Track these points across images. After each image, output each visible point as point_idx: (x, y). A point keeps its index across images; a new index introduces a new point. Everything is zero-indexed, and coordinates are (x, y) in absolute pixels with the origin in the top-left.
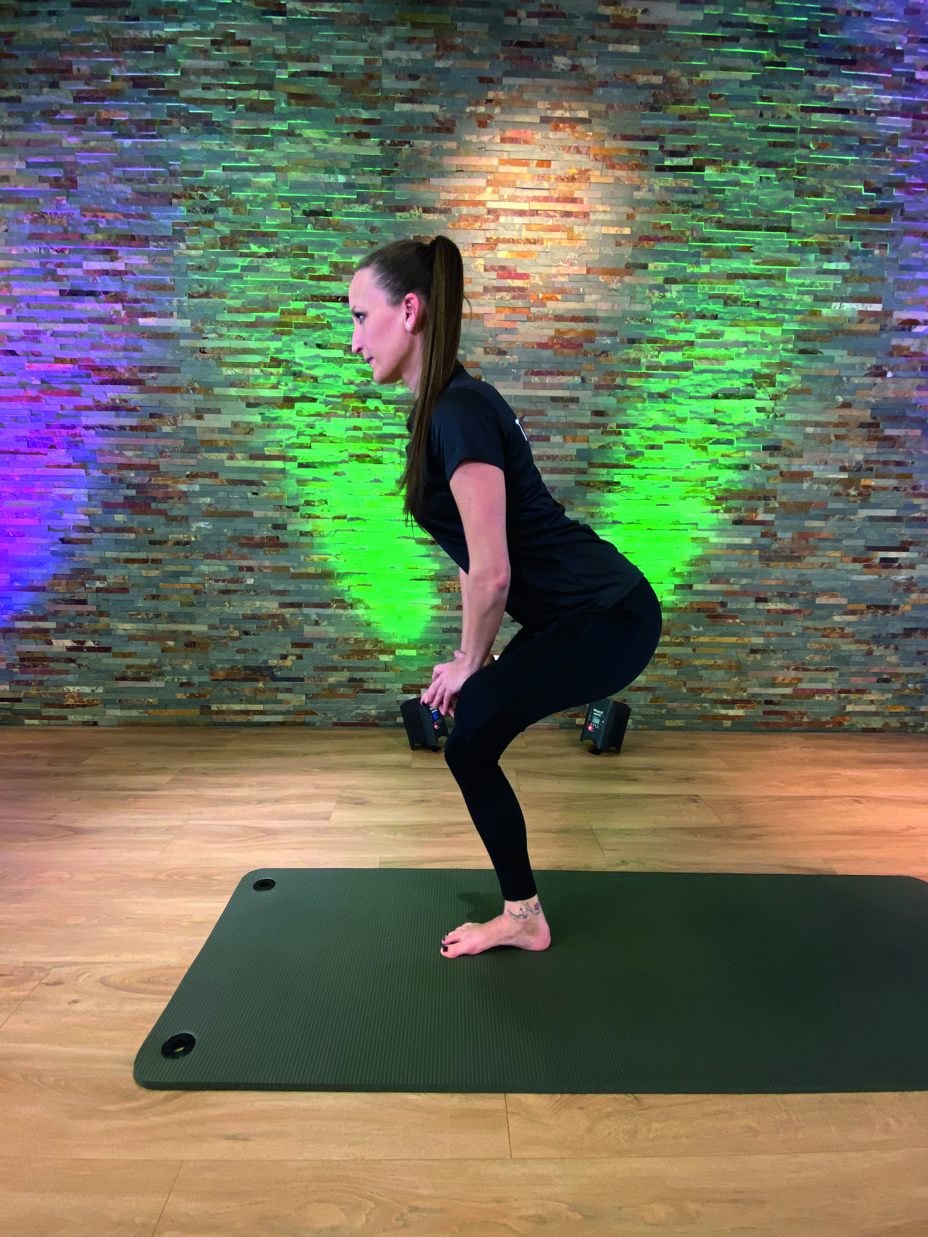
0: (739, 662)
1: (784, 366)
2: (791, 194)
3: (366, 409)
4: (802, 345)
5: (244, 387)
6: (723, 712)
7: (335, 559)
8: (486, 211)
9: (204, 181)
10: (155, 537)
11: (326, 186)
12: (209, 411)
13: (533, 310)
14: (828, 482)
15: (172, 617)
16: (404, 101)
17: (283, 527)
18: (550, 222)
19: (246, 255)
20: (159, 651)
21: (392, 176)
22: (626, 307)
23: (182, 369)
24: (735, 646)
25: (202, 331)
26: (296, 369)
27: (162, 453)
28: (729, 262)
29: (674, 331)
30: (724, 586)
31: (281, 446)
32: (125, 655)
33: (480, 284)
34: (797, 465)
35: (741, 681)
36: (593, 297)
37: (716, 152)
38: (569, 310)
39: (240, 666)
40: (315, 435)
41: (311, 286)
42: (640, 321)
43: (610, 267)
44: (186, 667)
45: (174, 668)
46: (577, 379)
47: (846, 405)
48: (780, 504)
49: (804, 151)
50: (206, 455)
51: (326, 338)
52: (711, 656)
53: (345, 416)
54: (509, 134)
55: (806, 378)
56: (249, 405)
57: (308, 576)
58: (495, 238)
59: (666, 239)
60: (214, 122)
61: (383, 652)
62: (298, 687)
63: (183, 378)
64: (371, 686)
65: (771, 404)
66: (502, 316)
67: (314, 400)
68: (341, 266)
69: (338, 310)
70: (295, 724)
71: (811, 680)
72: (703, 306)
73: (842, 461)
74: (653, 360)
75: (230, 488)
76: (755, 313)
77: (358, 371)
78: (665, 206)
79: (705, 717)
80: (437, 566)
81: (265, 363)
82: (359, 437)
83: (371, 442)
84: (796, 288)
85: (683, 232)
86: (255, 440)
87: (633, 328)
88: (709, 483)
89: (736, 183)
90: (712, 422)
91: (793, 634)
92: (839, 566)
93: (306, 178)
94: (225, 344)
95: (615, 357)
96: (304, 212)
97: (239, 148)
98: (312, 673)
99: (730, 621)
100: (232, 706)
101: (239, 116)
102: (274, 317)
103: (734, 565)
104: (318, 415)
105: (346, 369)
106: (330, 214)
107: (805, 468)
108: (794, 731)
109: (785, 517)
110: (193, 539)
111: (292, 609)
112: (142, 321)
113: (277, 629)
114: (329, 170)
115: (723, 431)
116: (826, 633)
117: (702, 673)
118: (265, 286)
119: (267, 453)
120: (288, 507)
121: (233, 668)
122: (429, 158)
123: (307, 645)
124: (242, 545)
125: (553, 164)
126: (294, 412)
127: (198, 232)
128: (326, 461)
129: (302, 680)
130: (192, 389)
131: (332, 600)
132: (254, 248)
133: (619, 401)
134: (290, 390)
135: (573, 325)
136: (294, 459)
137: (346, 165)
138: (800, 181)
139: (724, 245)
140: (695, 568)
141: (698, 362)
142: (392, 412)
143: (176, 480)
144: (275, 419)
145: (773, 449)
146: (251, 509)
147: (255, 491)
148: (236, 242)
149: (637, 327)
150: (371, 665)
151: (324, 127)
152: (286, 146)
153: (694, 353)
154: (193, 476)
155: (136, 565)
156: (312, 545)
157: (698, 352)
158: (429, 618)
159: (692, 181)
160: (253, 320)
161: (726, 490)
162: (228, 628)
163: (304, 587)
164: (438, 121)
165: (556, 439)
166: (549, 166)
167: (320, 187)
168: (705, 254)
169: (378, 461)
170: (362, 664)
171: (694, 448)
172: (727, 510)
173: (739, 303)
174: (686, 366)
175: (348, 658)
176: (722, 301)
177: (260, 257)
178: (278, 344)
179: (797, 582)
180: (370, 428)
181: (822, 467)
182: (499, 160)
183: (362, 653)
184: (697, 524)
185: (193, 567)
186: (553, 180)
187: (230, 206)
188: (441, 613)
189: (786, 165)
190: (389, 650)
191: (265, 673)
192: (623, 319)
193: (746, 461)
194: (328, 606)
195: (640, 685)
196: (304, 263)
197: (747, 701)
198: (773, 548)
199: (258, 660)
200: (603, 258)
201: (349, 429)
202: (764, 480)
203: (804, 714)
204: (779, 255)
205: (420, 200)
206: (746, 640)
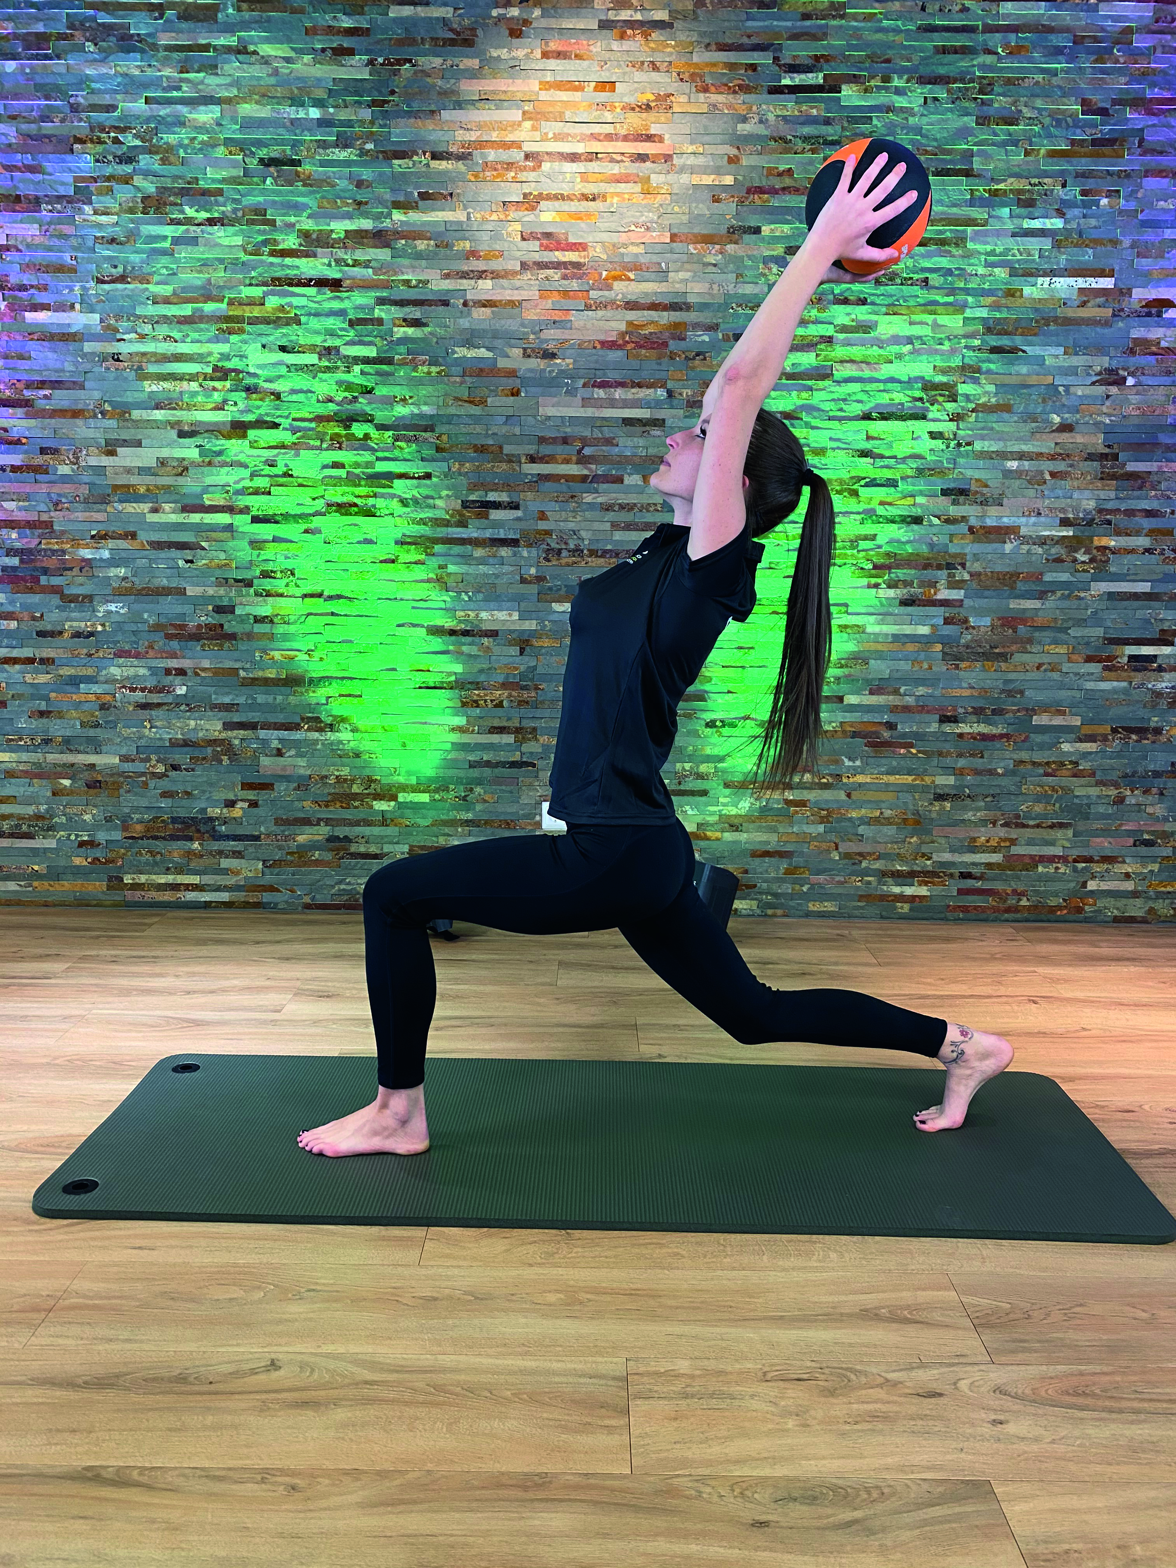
0: (918, 813)
2: (970, 121)
3: (351, 437)
4: (994, 341)
5: (175, 409)
6: (897, 890)
7: (306, 657)
8: (522, 155)
9: (120, 119)
10: (45, 625)
11: (292, 124)
12: (125, 443)
13: (593, 294)
14: (1043, 541)
15: (68, 744)
17: (230, 609)
18: (616, 169)
19: (178, 223)
20: (49, 794)
21: (387, 107)
22: (730, 289)
23: (87, 385)
24: (910, 789)
25: (116, 330)
26: (249, 381)
27: (57, 505)
30: (891, 697)
31: (227, 492)
33: (516, 259)
34: (994, 517)
35: (922, 843)
36: (682, 275)
37: (858, 64)
38: (646, 294)
39: (165, 817)
40: (276, 476)
41: (272, 264)
43: (704, 232)
44: (87, 817)
45: (69, 819)
46: (661, 393)
47: (1066, 428)
48: (971, 575)
49: (988, 59)
50: (119, 506)
51: (294, 338)
52: (877, 804)
53: (320, 448)
54: (554, 46)
55: (1002, 388)
56: (182, 434)
57: (266, 682)
58: (536, 193)
59: (785, 190)
60: (132, 36)
61: (378, 797)
62: (251, 850)
63: (88, 398)
64: (362, 849)
65: (952, 426)
66: (549, 304)
67: (276, 426)
68: (314, 236)
69: (310, 298)
70: (247, 905)
71: (1031, 842)
73: (1063, 510)
75: (153, 554)
76: (922, 294)
77: (339, 383)
78: (782, 143)
79: (869, 899)
80: (459, 668)
81: (205, 375)
82: (340, 478)
83: (359, 485)
84: (983, 258)
86: (189, 484)
88: (863, 545)
89: (889, 109)
90: (864, 454)
91: (1000, 771)
92: (1066, 667)
93: (264, 112)
94: (149, 347)
96: (261, 160)
97: (168, 72)
98: (273, 828)
99: (902, 751)
100: (154, 877)
101: (168, 27)
102: (219, 309)
103: (905, 666)
104: (283, 446)
105: (321, 380)
106: (298, 163)
107: (1006, 521)
108: (1007, 921)
109: (978, 595)
110: (100, 628)
111: (242, 732)
112: (30, 316)
113: (220, 762)
114: (297, 102)
115: (882, 467)
116: (1049, 769)
117: (861, 830)
118: (205, 264)
119: (208, 503)
120: (237, 581)
121: (154, 820)
122: (439, 82)
123: (266, 786)
124: (169, 637)
125: (619, 87)
126: (247, 443)
127: (111, 190)
128: (293, 513)
129: (257, 838)
130: (101, 413)
131: (302, 719)
132: (190, 212)
134: (242, 412)
135: (653, 315)
136: (245, 510)
137: (321, 94)
138: (983, 103)
140: (846, 671)
141: (837, 366)
142: (390, 441)
143: (76, 543)
144: (220, 453)
145: (957, 493)
146: (183, 584)
147: (190, 558)
148: (165, 204)
150: (362, 816)
151: (289, 41)
152: (234, 68)
153: (833, 354)
154: (101, 537)
155: (17, 667)
156: (271, 637)
157: (840, 352)
158: (448, 746)
159: (822, 106)
160: (189, 313)
161: (888, 554)
162: (148, 760)
163: (261, 699)
164: (452, 30)
165: (633, 479)
166: (613, 90)
167: (284, 126)
169: (369, 513)
170: (347, 814)
172: (892, 585)
173: (899, 281)
174: (823, 374)
175: (327, 806)
177: (199, 225)
178: (224, 348)
179: (1003, 691)
180: (357, 465)
181: (1033, 520)
182: (541, 83)
183: (348, 799)
184: (846, 605)
185: (99, 669)
186: (618, 110)
187: (157, 153)
188: (466, 739)
189: (962, 80)
190: (389, 794)
191: (203, 828)
192: (726, 305)
193: (918, 511)
194: (296, 727)
195: (769, 848)
196: (264, 232)
197: (934, 874)
198: (963, 641)
199: (192, 808)
200: (695, 219)
201: (325, 467)
202: (945, 539)
203: (1023, 894)
204: (955, 210)
205: (428, 142)
206: (928, 780)
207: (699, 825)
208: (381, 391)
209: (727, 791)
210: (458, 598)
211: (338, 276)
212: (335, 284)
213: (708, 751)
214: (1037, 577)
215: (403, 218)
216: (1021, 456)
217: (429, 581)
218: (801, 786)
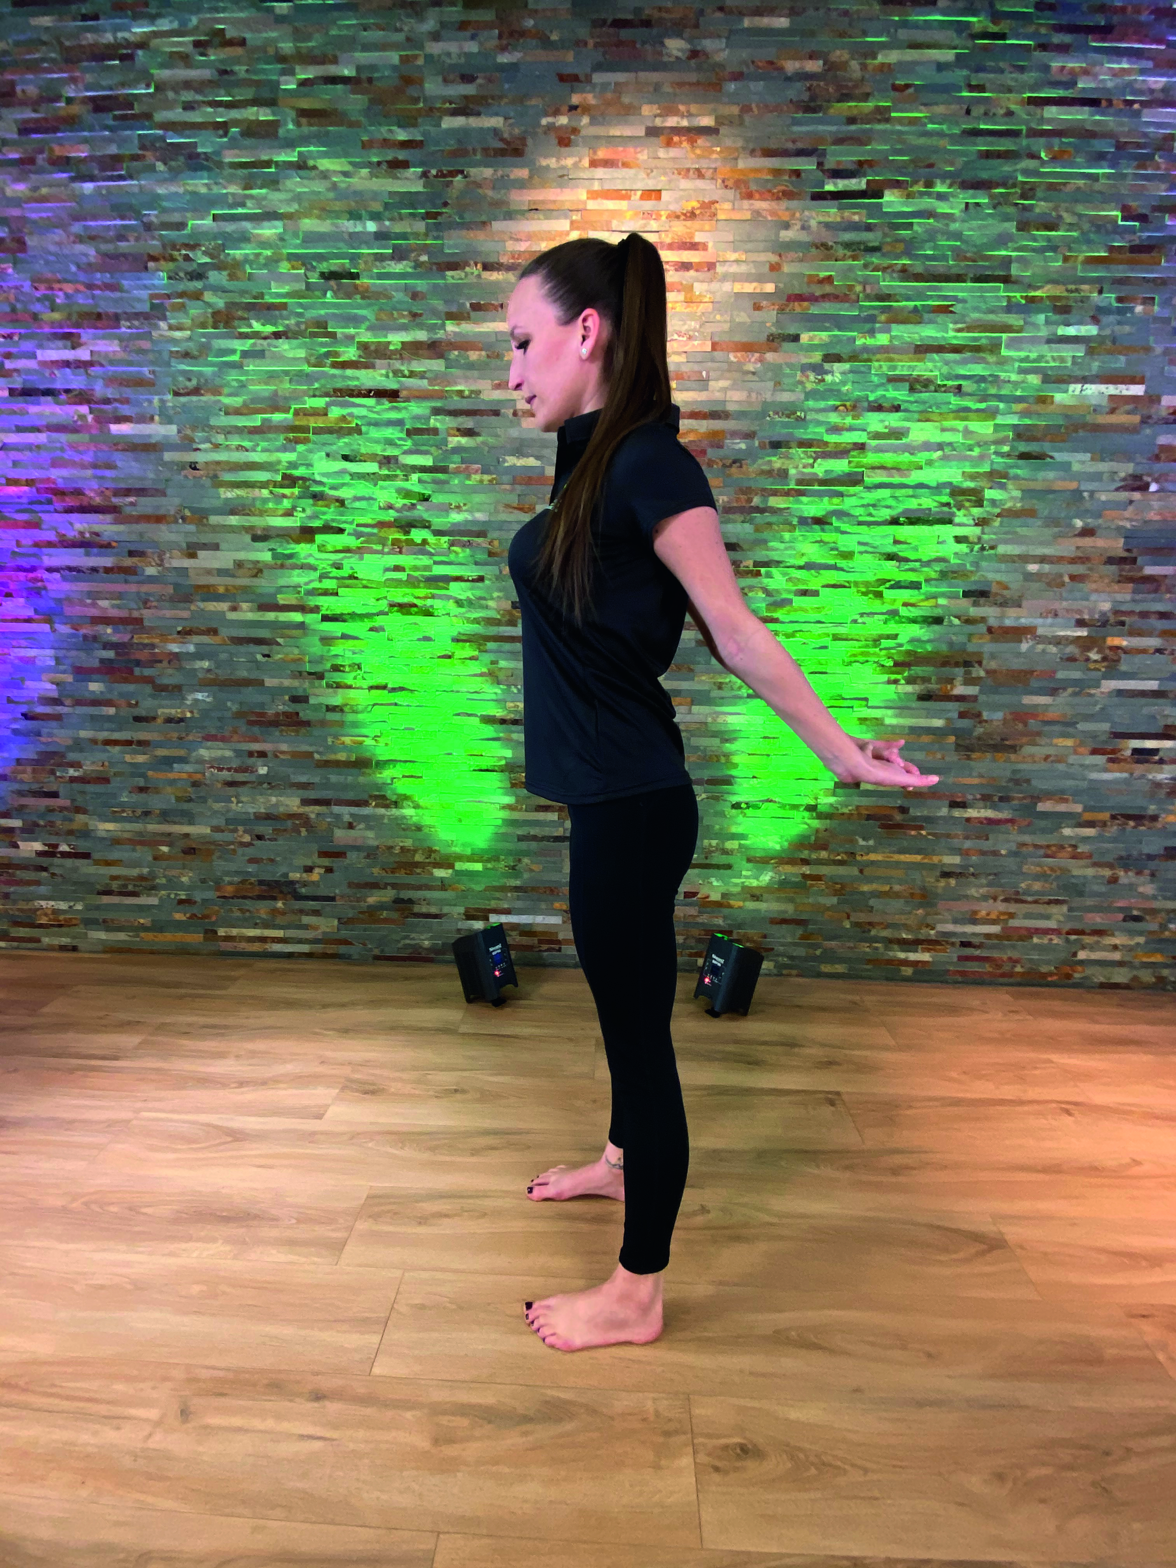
0: (923, 888)
1: (996, 477)
2: (1011, 227)
3: (411, 542)
4: (1023, 447)
5: (248, 515)
6: (902, 955)
7: (373, 743)
9: (189, 236)
10: (141, 712)
11: (351, 238)
12: (205, 547)
14: (1058, 641)
15: (165, 816)
16: (455, 113)
17: (303, 699)
19: (247, 336)
20: (150, 858)
21: (440, 219)
22: (768, 396)
23: (169, 491)
24: (919, 866)
25: (192, 440)
26: (316, 489)
27: (146, 603)
28: (917, 328)
29: (836, 429)
31: (299, 592)
32: (108, 863)
34: (1012, 618)
35: (927, 914)
36: (723, 383)
37: (901, 168)
38: (687, 403)
39: (253, 880)
40: (343, 578)
41: (334, 376)
42: (788, 416)
43: (745, 340)
44: (184, 879)
45: (169, 880)
47: (1088, 532)
48: (988, 672)
49: (1031, 164)
50: (201, 605)
51: (355, 447)
52: (887, 880)
53: (381, 552)
54: (601, 154)
55: (1028, 493)
56: (256, 538)
57: (338, 764)
59: (825, 297)
60: (199, 154)
61: (438, 865)
62: (328, 909)
63: (170, 504)
64: (424, 909)
65: (977, 530)
67: (341, 531)
68: (373, 348)
69: (370, 409)
70: (325, 956)
71: (1028, 916)
72: (880, 393)
73: (1080, 612)
74: (806, 470)
75: (233, 648)
76: (955, 401)
77: (399, 491)
78: (824, 249)
79: (874, 961)
80: (509, 753)
81: (275, 482)
82: (401, 581)
83: (418, 587)
84: (1017, 365)
85: (851, 288)
86: (264, 584)
87: (779, 427)
88: (885, 643)
89: (930, 214)
90: (890, 557)
91: (1003, 852)
92: (1072, 759)
93: (323, 226)
94: (222, 456)
95: (752, 468)
96: (323, 275)
97: (233, 189)
98: (348, 891)
99: (913, 833)
100: (244, 931)
101: (233, 144)
102: (285, 419)
103: (920, 756)
104: (347, 550)
105: (382, 488)
106: (356, 276)
107: (1024, 621)
108: (1000, 985)
109: (995, 690)
110: (189, 715)
111: (318, 808)
112: (114, 428)
113: (299, 832)
114: (354, 216)
115: (907, 570)
116: (1050, 852)
117: (872, 902)
118: (271, 377)
119: (281, 602)
120: (310, 674)
121: (243, 882)
122: (490, 193)
123: (339, 854)
124: (251, 723)
125: (665, 195)
126: (315, 547)
127: (182, 307)
128: (359, 612)
129: (332, 899)
130: (182, 518)
131: (371, 797)
132: (257, 326)
133: (757, 530)
134: (310, 518)
135: (693, 423)
136: (316, 609)
137: (377, 207)
138: (1025, 208)
139: (911, 304)
141: (870, 472)
142: (446, 546)
143: (164, 638)
144: (291, 556)
145: (978, 594)
146: (262, 676)
147: (267, 652)
148: (234, 318)
149: (785, 425)
150: (423, 881)
151: (346, 155)
152: (295, 183)
153: (865, 461)
154: (186, 633)
155: (117, 749)
156: (342, 724)
157: (871, 458)
158: (499, 822)
159: (864, 212)
160: (259, 423)
161: (908, 652)
162: (235, 831)
163: (334, 778)
164: (502, 140)
166: (659, 198)
167: (343, 239)
168: (883, 318)
169: (428, 613)
170: (410, 880)
171: (865, 594)
172: (910, 681)
173: (932, 388)
174: (854, 479)
175: (393, 872)
176: (907, 385)
177: (265, 338)
178: (291, 457)
179: (1011, 780)
180: (416, 568)
181: (1049, 620)
182: (588, 192)
183: (411, 866)
184: (866, 699)
185: (190, 751)
186: (664, 218)
187: (225, 269)
188: (516, 815)
189: (1004, 185)
190: (447, 862)
191: (285, 889)
192: (764, 414)
193: (938, 612)
194: (365, 803)
195: (786, 916)
196: (323, 345)
197: (936, 942)
198: (975, 734)
199: (276, 873)
200: (736, 327)
201: (387, 570)
202: (962, 639)
203: (1016, 962)
204: (992, 317)
205: (479, 253)
206: (936, 859)
207: (724, 895)
208: (438, 498)
209: (750, 865)
210: (508, 691)
211: (395, 386)
212: (392, 395)
213: (734, 829)
214: (1050, 674)
215: (457, 330)
216: (1042, 559)
217: (482, 675)
218: (820, 862)
